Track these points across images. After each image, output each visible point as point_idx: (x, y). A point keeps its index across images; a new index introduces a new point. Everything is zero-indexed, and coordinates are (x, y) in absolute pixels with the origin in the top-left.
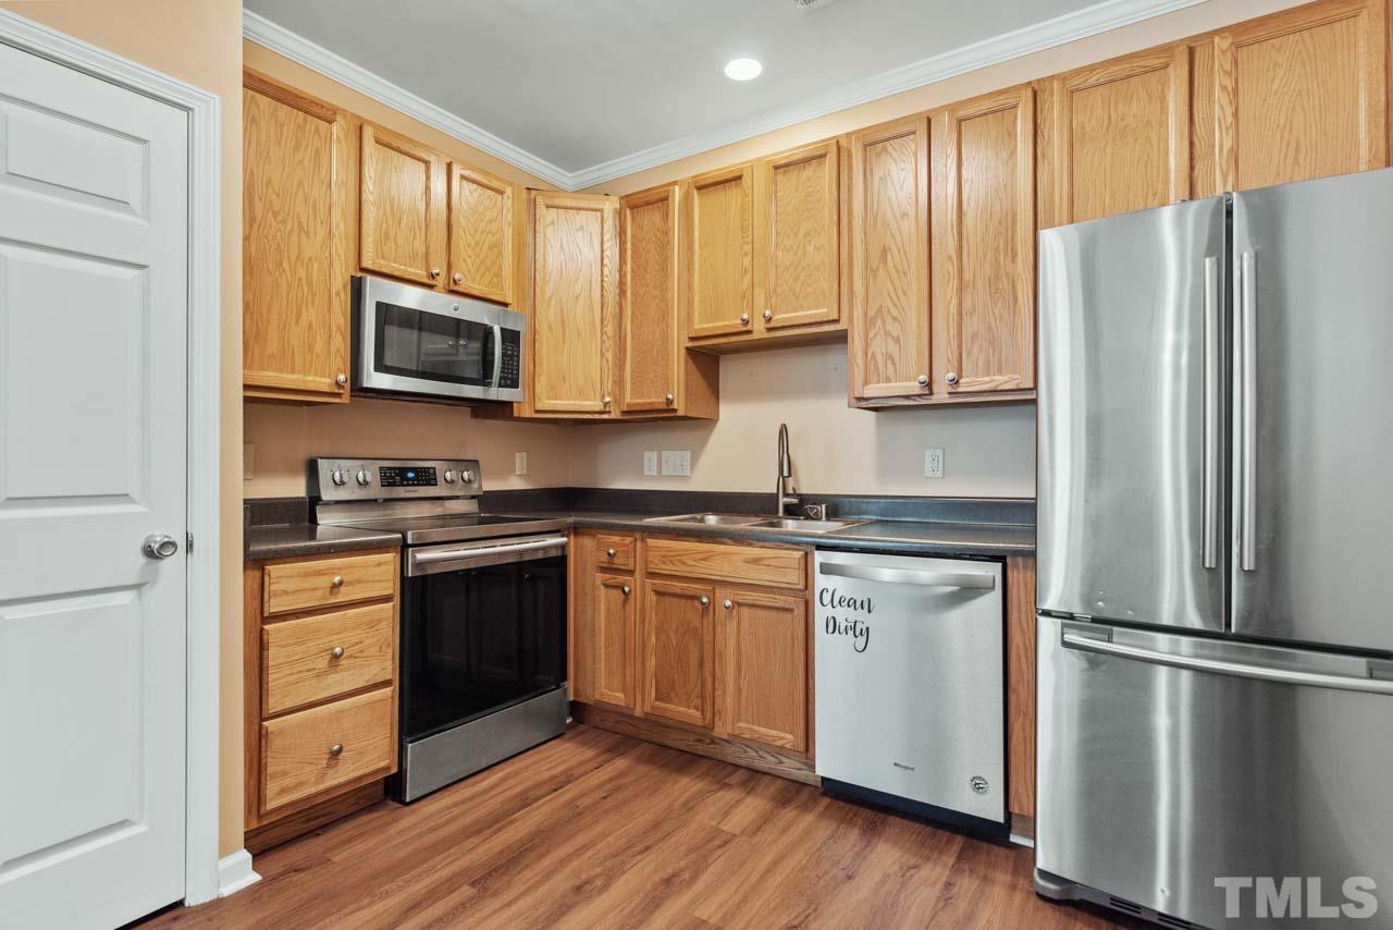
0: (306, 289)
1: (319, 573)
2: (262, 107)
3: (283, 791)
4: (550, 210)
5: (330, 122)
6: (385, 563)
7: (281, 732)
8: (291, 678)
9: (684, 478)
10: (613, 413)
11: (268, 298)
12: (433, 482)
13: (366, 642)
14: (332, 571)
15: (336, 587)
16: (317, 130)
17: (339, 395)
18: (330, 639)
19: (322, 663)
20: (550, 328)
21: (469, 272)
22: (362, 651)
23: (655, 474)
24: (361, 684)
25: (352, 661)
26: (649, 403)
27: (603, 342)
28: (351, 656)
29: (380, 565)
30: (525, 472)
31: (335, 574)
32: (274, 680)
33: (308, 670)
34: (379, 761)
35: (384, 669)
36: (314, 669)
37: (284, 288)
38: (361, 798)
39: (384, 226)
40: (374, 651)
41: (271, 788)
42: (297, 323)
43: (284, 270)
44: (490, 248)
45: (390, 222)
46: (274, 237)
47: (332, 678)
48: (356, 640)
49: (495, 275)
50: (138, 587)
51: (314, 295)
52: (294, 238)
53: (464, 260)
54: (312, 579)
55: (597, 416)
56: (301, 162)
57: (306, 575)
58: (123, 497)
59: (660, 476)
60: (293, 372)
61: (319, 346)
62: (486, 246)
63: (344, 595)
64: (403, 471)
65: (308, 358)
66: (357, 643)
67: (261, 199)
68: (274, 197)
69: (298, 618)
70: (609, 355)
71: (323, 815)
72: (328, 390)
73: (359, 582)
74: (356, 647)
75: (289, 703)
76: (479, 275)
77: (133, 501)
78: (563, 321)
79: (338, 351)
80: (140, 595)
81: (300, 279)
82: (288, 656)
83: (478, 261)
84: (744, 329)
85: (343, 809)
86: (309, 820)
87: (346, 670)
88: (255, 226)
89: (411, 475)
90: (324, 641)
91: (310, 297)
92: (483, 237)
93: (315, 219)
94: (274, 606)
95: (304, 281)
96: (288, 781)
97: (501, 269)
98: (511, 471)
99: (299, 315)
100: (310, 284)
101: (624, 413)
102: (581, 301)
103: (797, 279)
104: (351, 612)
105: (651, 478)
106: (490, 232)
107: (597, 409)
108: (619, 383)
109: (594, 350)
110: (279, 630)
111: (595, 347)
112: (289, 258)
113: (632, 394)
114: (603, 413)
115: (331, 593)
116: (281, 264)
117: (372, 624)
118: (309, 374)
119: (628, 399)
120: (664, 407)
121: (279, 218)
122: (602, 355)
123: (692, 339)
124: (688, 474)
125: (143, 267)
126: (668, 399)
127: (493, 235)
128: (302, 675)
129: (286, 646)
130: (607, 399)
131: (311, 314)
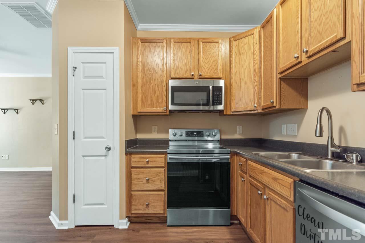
0: (157, 86)
1: (143, 158)
2: (146, 45)
3: (135, 210)
4: (236, 41)
5: (162, 42)
6: (162, 157)
7: (135, 195)
8: (137, 183)
9: (295, 136)
10: (259, 110)
11: (148, 91)
12: (202, 135)
13: (156, 178)
14: (146, 158)
15: (148, 162)
16: (159, 46)
17: (166, 112)
18: (146, 175)
19: (145, 181)
20: (236, 83)
21: (206, 71)
22: (155, 180)
23: (285, 134)
24: (155, 188)
25: (152, 182)
26: (267, 105)
27: (254, 83)
28: (152, 181)
29: (160, 158)
30: (241, 133)
31: (147, 159)
32: (133, 182)
33: (141, 182)
34: (160, 211)
35: (161, 186)
36: (143, 182)
37: (151, 88)
38: (160, 219)
39: (178, 65)
40: (159, 181)
41: (133, 208)
42: (155, 95)
43: (151, 83)
44: (213, 61)
45: (179, 63)
46: (149, 76)
47: (147, 185)
48: (154, 177)
49: (216, 70)
50: (106, 156)
51: (159, 88)
52: (154, 74)
53: (204, 68)
54: (142, 159)
55: (253, 112)
56: (155, 55)
57: (141, 158)
58: (102, 137)
59: (288, 136)
60: (154, 108)
61: (160, 101)
62: (212, 61)
63: (150, 164)
64: (193, 132)
65: (157, 104)
66: (154, 178)
67: (146, 68)
68: (149, 66)
69: (140, 168)
70: (256, 88)
71: (150, 220)
72: (162, 111)
73: (154, 161)
74: (154, 179)
75: (136, 189)
76: (209, 71)
77: (104, 138)
78: (240, 79)
79: (165, 101)
80: (106, 158)
81: (155, 84)
82: (136, 177)
83: (209, 67)
84: (297, 61)
85: (155, 220)
86: (146, 219)
87: (151, 184)
88: (145, 74)
89: (195, 133)
90: (145, 175)
91: (158, 89)
92: (211, 59)
93: (159, 69)
94: (133, 164)
95: (156, 85)
96: (137, 208)
97: (217, 67)
98: (235, 132)
99: (155, 93)
100: (158, 85)
101: (263, 109)
102: (246, 70)
103: (320, 24)
104: (152, 169)
105: (284, 136)
106: (213, 56)
107: (252, 109)
108: (259, 98)
109: (251, 87)
110: (134, 170)
111: (252, 87)
112: (153, 80)
113: (264, 102)
114: (255, 110)
115: (147, 163)
116: (151, 82)
117: (158, 173)
118: (158, 108)
119: (263, 104)
120: (271, 106)
121: (150, 71)
122: (254, 88)
123: (281, 73)
124: (296, 135)
125: (105, 89)
126: (271, 102)
127: (214, 57)
128: (139, 183)
129: (136, 174)
130: (256, 105)
131: (158, 93)
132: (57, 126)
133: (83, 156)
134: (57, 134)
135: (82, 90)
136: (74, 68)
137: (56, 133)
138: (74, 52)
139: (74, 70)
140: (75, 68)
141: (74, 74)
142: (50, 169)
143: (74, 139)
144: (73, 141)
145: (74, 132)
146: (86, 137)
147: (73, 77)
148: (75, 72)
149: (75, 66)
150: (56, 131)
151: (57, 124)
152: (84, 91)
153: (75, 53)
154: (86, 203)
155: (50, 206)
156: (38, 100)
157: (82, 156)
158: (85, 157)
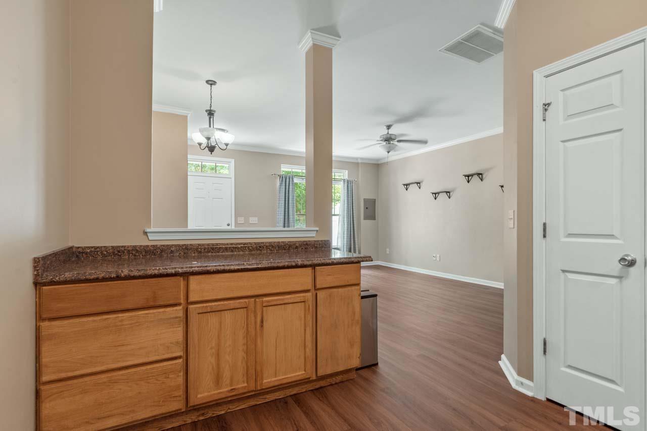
50: (620, 277)
58: (611, 236)
77: (617, 239)
80: (621, 281)
125: (621, 130)
132: (513, 214)
133: (564, 271)
134: (514, 228)
135: (562, 144)
136: (545, 105)
137: (512, 226)
138: (544, 77)
139: (546, 110)
140: (547, 106)
141: (545, 117)
142: (500, 285)
143: (545, 236)
144: (544, 241)
145: (545, 225)
146: (569, 234)
147: (544, 123)
148: (547, 113)
149: (547, 102)
150: (512, 222)
151: (514, 211)
152: (566, 144)
153: (547, 77)
154: (571, 365)
155: (500, 345)
156: (474, 174)
157: (562, 270)
158: (568, 274)
